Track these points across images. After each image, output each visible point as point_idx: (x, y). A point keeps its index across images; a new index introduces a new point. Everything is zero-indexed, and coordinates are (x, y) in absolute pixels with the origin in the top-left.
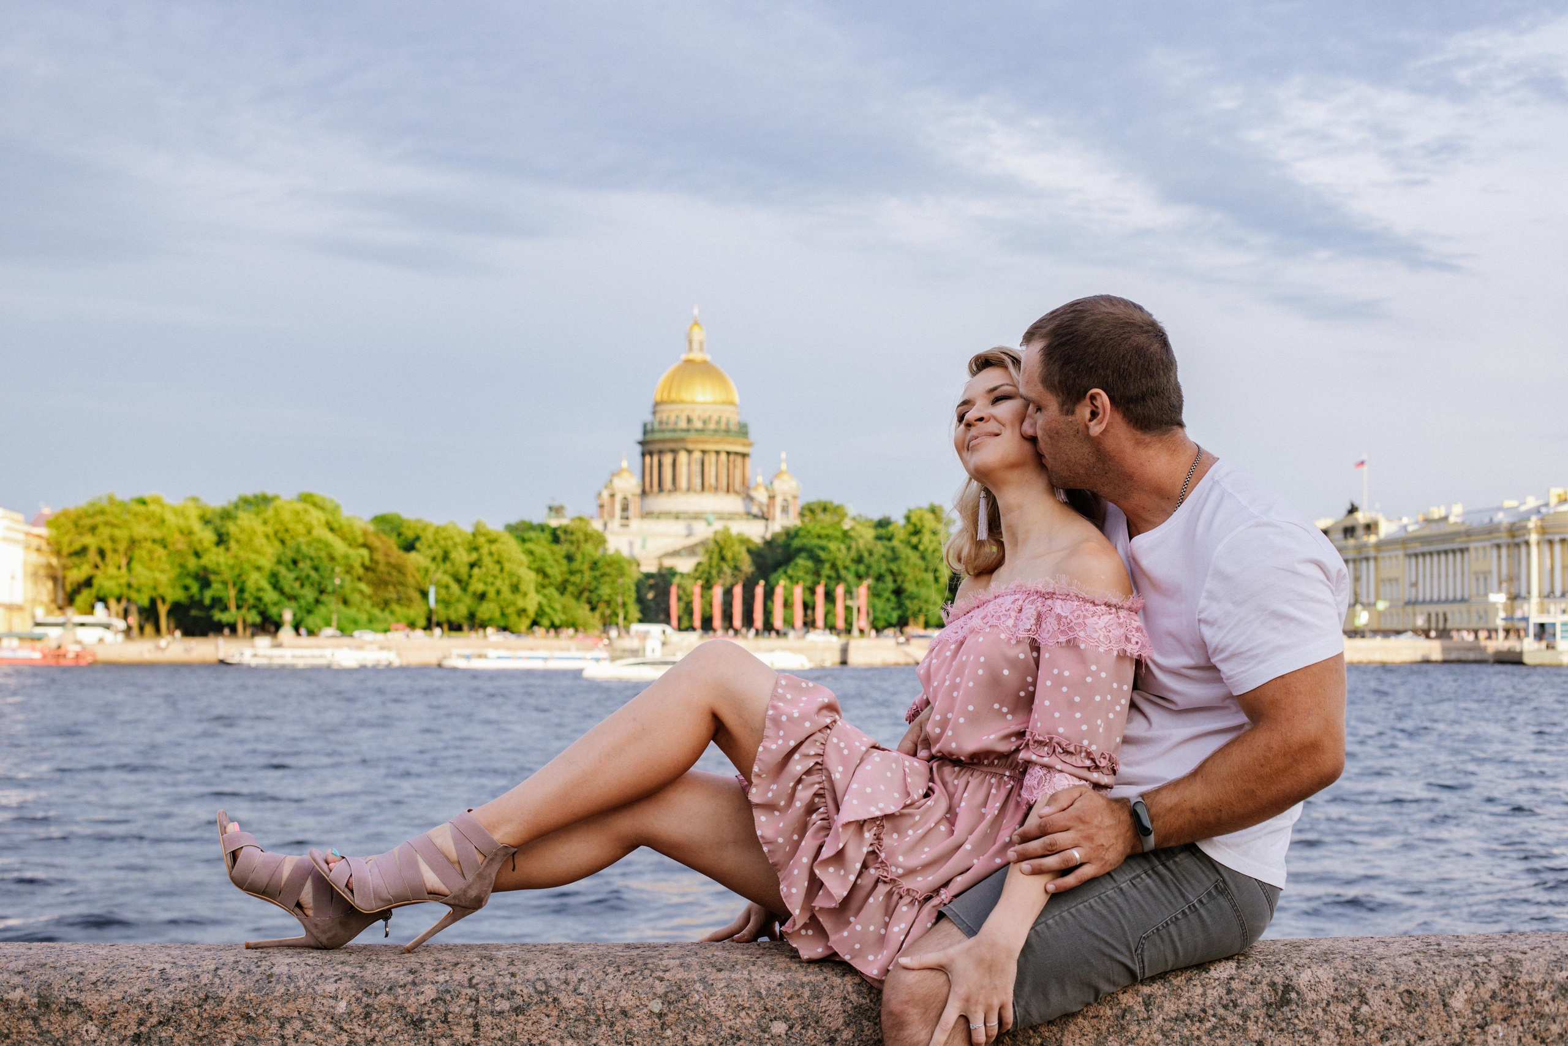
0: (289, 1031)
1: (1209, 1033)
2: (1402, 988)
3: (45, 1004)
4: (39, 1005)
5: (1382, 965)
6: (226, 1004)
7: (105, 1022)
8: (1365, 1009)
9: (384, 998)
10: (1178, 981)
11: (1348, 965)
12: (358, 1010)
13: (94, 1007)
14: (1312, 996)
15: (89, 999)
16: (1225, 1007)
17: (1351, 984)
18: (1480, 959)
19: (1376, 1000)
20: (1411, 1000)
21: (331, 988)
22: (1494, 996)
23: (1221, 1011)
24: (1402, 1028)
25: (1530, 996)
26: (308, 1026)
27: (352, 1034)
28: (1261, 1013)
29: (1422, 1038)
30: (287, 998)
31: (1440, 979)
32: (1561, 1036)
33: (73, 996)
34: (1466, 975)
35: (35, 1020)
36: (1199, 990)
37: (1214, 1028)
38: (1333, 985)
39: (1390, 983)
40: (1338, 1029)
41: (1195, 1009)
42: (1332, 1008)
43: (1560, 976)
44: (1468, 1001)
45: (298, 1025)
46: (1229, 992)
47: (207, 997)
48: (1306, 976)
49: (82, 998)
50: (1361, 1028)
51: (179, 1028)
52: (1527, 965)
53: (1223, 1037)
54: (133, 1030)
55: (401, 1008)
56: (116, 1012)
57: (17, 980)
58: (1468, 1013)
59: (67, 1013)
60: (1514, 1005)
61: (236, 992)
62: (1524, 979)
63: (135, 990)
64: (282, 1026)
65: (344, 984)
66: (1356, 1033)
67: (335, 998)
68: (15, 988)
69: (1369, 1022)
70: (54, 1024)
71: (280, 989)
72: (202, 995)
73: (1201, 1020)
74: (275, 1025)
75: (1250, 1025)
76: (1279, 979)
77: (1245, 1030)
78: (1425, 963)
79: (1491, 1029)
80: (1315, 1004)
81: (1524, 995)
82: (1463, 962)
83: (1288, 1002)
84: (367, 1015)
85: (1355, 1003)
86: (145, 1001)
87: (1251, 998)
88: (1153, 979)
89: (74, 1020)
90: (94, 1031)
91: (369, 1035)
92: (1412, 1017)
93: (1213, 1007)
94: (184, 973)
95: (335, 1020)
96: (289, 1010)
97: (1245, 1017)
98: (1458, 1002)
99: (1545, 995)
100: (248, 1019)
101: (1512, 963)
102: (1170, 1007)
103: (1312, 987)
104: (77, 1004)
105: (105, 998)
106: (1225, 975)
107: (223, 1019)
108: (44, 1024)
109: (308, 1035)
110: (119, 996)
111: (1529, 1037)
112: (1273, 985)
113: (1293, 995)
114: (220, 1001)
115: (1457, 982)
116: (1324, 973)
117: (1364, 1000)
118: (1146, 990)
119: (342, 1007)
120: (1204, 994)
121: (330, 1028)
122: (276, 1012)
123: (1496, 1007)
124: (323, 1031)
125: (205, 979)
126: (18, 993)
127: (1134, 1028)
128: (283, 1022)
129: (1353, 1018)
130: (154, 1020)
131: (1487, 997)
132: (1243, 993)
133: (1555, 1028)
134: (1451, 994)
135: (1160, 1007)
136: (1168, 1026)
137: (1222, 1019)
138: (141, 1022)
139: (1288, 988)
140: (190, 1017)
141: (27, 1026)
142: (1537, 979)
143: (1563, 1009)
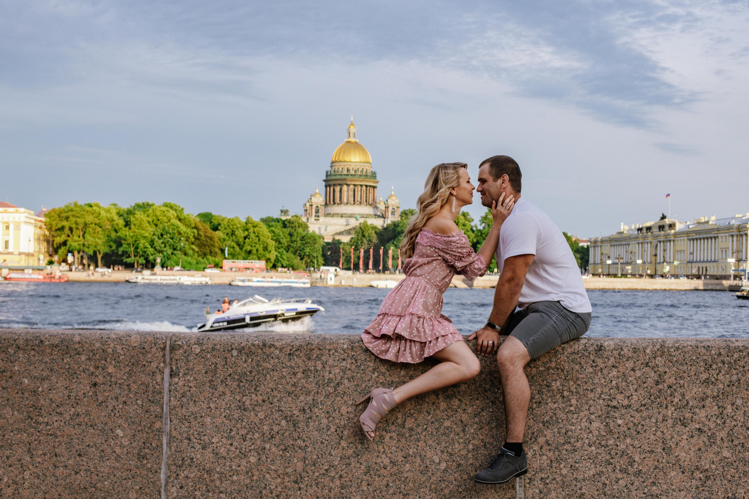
0: (331, 353)
1: (580, 357)
2: (633, 347)
3: (264, 345)
4: (263, 345)
5: (628, 341)
6: (314, 345)
7: (281, 350)
8: (622, 352)
9: (357, 344)
10: (572, 343)
11: (618, 341)
12: (350, 347)
13: (278, 346)
14: (608, 348)
15: (277, 344)
16: (584, 351)
17: (619, 346)
18: (655, 340)
19: (625, 350)
20: (635, 350)
21: (342, 341)
22: (658, 350)
23: (583, 352)
24: (632, 358)
25: (668, 350)
26: (336, 351)
27: (349, 354)
28: (594, 352)
29: (638, 360)
30: (330, 344)
31: (643, 345)
32: (676, 361)
33: (272, 343)
34: (651, 344)
35: (262, 349)
36: (577, 346)
37: (581, 356)
38: (614, 346)
39: (629, 345)
40: (615, 357)
41: (576, 351)
42: (613, 352)
43: (677, 345)
44: (651, 351)
45: (333, 351)
46: (585, 347)
47: (309, 344)
48: (606, 343)
49: (274, 343)
50: (621, 357)
51: (301, 351)
52: (668, 342)
53: (583, 359)
54: (288, 352)
55: (361, 347)
56: (283, 348)
57: (256, 339)
58: (651, 354)
59: (270, 347)
60: (663, 352)
61: (316, 342)
62: (666, 346)
63: (289, 342)
64: (329, 351)
65: (346, 341)
66: (620, 359)
67: (344, 344)
68: (256, 341)
69: (623, 356)
70: (267, 350)
71: (328, 342)
72: (307, 343)
73: (577, 354)
74: (327, 351)
75: (591, 356)
76: (599, 344)
77: (589, 357)
78: (639, 341)
79: (657, 359)
80: (609, 350)
81: (666, 350)
82: (650, 341)
83: (601, 350)
84: (352, 349)
85: (620, 350)
86: (292, 344)
87: (591, 348)
88: (564, 343)
89: (272, 349)
90: (278, 352)
91: (353, 354)
92: (635, 355)
93: (581, 350)
94: (301, 337)
95: (344, 350)
96: (331, 347)
97: (589, 353)
98: (648, 351)
99: (672, 350)
100: (320, 349)
101: (663, 341)
102: (569, 350)
103: (609, 346)
104: (273, 345)
105: (281, 343)
106: (584, 342)
107: (313, 349)
108: (264, 350)
109: (336, 354)
110: (284, 343)
111: (668, 361)
112: (597, 345)
113: (603, 348)
114: (312, 345)
115: (648, 346)
116: (611, 343)
117: (622, 350)
118: (563, 346)
119: (345, 346)
120: (578, 347)
121: (342, 352)
122: (328, 347)
123: (659, 353)
124: (340, 353)
125: (307, 339)
126: (257, 342)
127: (559, 356)
128: (330, 350)
129: (619, 354)
130: (294, 349)
131: (656, 350)
132: (589, 347)
133: (675, 359)
134: (646, 349)
135: (567, 350)
136: (568, 355)
137: (583, 354)
138: (291, 350)
139: (601, 346)
140: (304, 349)
141: (259, 351)
142: (670, 346)
143: (677, 354)
